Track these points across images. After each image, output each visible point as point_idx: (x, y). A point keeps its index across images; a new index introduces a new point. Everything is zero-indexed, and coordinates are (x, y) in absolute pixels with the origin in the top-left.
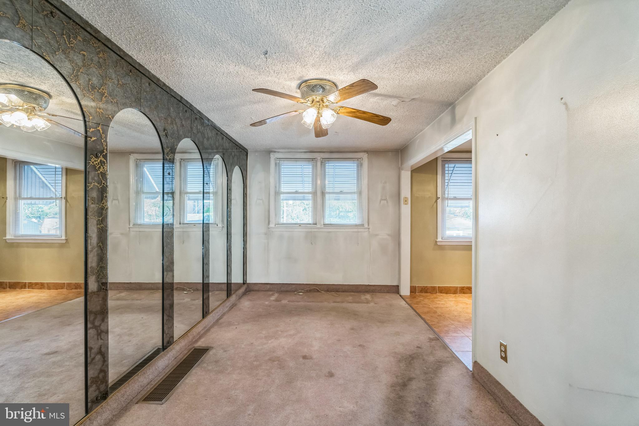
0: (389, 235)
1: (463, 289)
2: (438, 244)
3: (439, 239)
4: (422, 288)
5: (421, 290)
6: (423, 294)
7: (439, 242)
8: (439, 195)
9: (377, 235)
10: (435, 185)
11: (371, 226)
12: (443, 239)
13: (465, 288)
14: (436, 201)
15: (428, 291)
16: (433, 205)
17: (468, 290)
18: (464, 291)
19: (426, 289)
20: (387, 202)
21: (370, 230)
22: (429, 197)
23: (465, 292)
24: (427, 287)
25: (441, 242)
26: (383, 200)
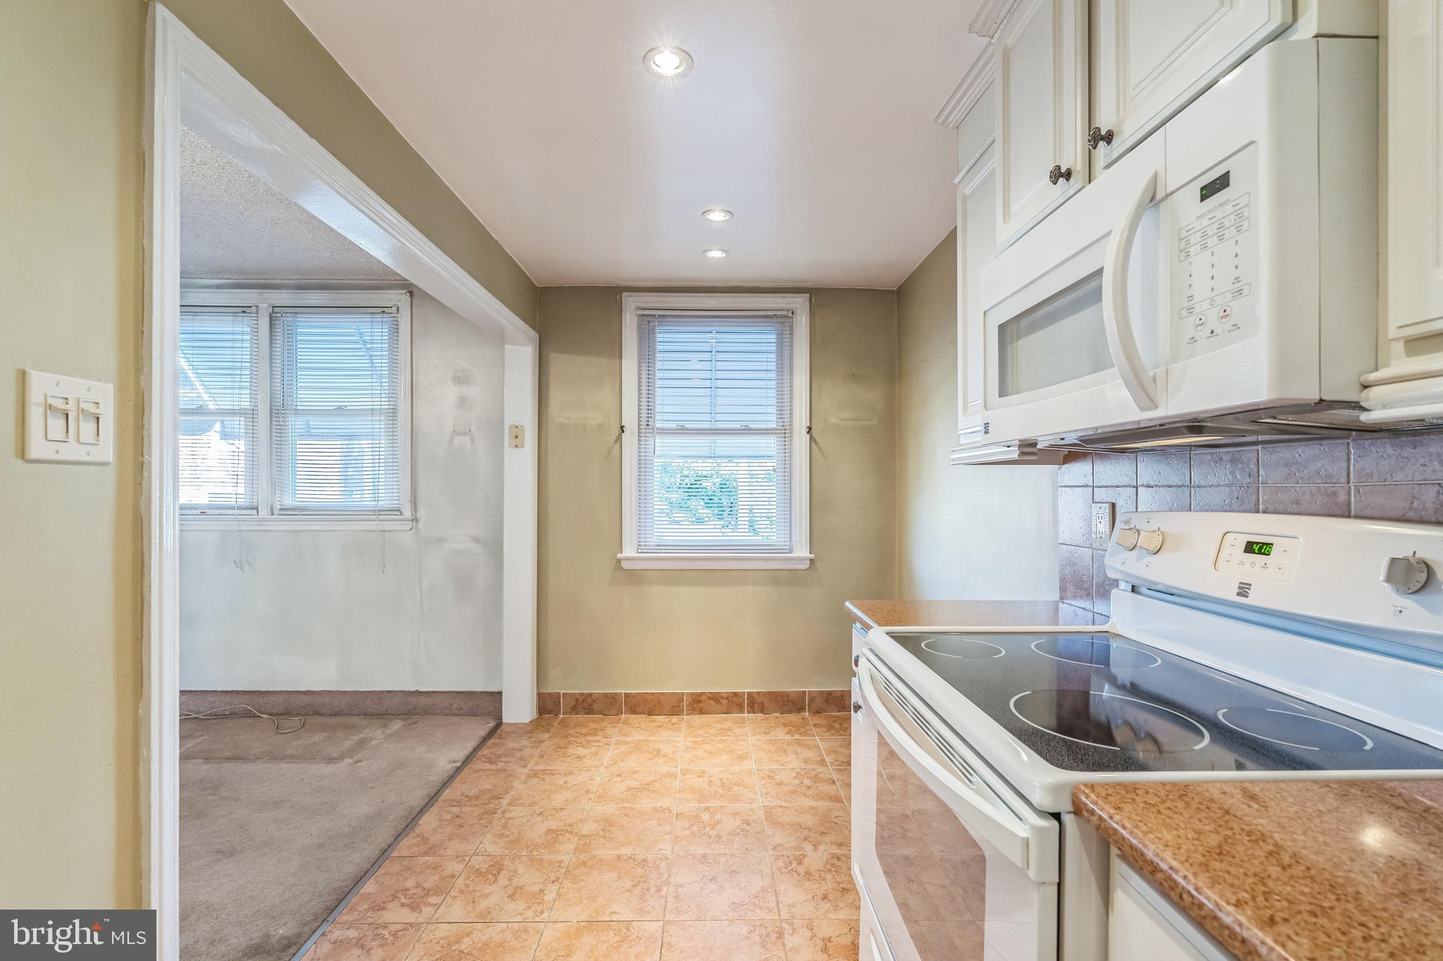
0: (477, 540)
1: (700, 701)
2: (622, 565)
3: (629, 551)
4: (577, 700)
5: (575, 705)
6: (582, 717)
7: (626, 559)
8: (630, 419)
9: (441, 540)
10: (618, 389)
11: (422, 513)
12: (639, 551)
13: (703, 698)
14: (619, 438)
15: (595, 707)
16: (610, 452)
17: (712, 702)
18: (701, 704)
19: (589, 700)
20: (472, 440)
21: (420, 525)
22: (600, 426)
23: (704, 710)
24: (591, 695)
25: (633, 559)
26: (459, 434)
